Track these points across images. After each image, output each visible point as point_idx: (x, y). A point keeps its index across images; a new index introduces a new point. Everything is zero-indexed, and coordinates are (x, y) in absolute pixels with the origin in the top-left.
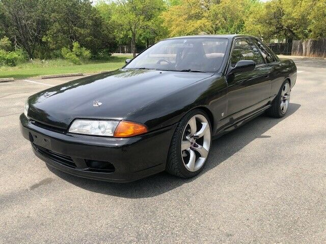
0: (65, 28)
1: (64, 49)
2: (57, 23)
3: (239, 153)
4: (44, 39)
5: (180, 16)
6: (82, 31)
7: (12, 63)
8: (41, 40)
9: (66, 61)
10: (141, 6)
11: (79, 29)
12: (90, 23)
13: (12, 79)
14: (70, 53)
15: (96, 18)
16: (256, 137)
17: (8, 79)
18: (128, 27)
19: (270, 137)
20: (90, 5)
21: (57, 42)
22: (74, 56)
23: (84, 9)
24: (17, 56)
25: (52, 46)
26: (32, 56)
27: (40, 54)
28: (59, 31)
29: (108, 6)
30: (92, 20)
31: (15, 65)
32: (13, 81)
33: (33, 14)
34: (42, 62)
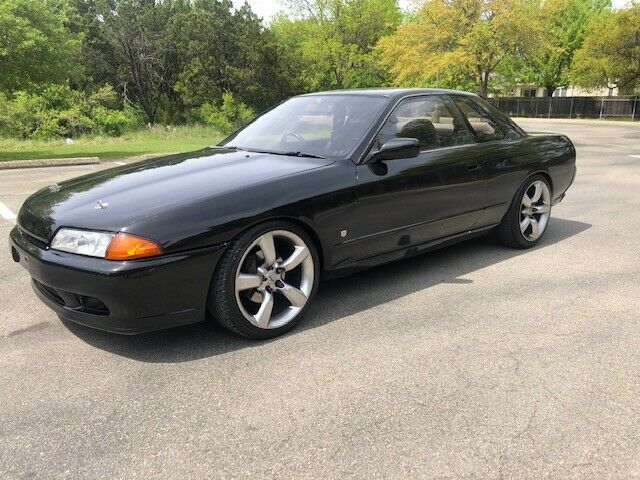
0: (211, 68)
1: (207, 105)
2: (198, 58)
3: (386, 306)
4: (176, 88)
5: (413, 44)
6: (241, 73)
7: (115, 130)
8: (172, 89)
9: (208, 129)
10: (355, 25)
11: (235, 69)
12: (256, 57)
13: (97, 159)
14: (216, 114)
15: (267, 48)
16: (443, 281)
17: (89, 159)
18: (328, 65)
19: (471, 281)
20: (257, 25)
21: (195, 94)
22: (223, 120)
23: (247, 33)
24: (123, 118)
25: (187, 100)
26: (152, 118)
27: (165, 115)
28: (201, 73)
29: (292, 25)
30: (260, 51)
31: (119, 135)
32: (98, 163)
33: (157, 43)
34: (166, 130)
